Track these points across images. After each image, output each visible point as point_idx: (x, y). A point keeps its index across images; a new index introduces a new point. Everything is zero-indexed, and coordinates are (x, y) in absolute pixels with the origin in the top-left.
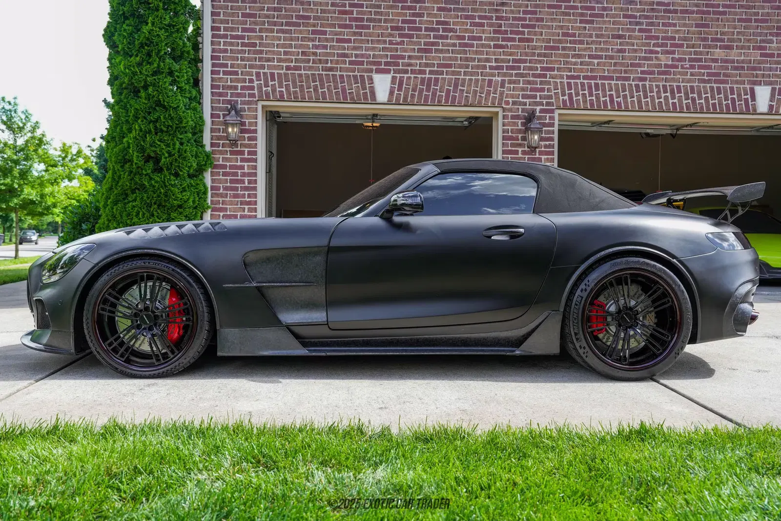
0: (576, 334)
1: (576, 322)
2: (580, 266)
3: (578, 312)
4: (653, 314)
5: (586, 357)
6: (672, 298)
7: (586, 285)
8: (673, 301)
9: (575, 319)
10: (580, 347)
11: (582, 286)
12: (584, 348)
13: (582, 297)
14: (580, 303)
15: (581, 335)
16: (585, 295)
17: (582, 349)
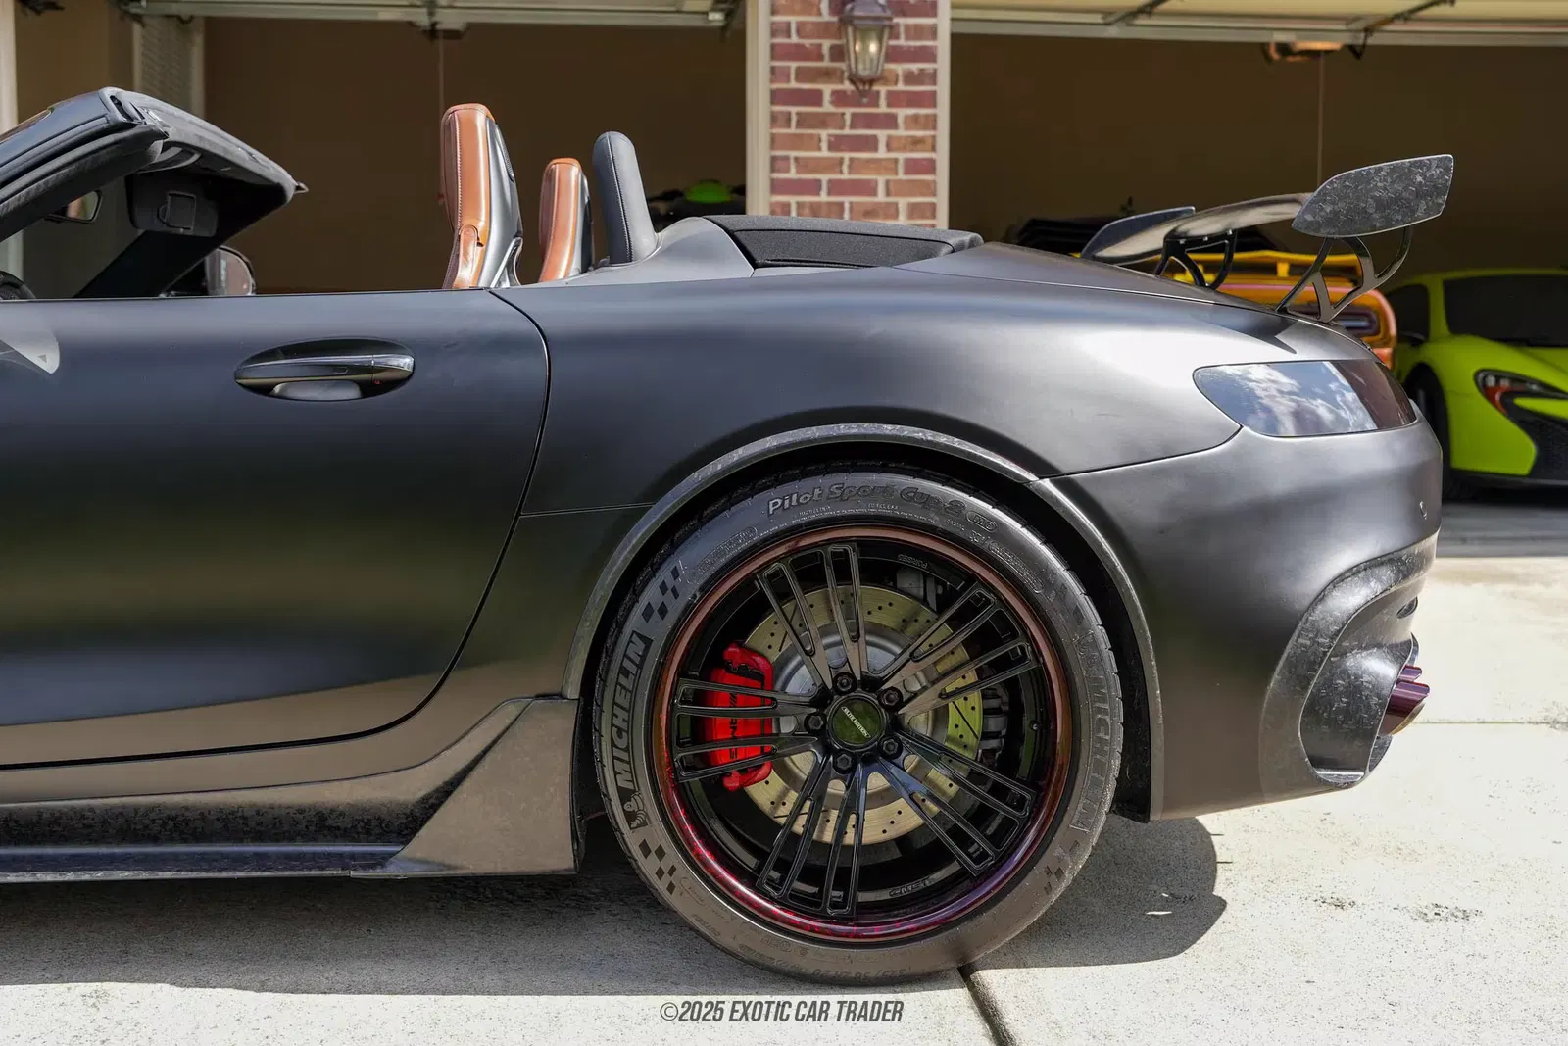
0: (625, 795)
1: (622, 743)
2: (646, 509)
3: (633, 704)
4: (975, 698)
5: (671, 888)
6: (1032, 640)
7: (663, 588)
8: (1037, 654)
9: (620, 731)
10: (645, 848)
11: (651, 595)
12: (660, 853)
13: (648, 642)
14: (640, 666)
15: (646, 800)
16: (660, 630)
17: (653, 856)
